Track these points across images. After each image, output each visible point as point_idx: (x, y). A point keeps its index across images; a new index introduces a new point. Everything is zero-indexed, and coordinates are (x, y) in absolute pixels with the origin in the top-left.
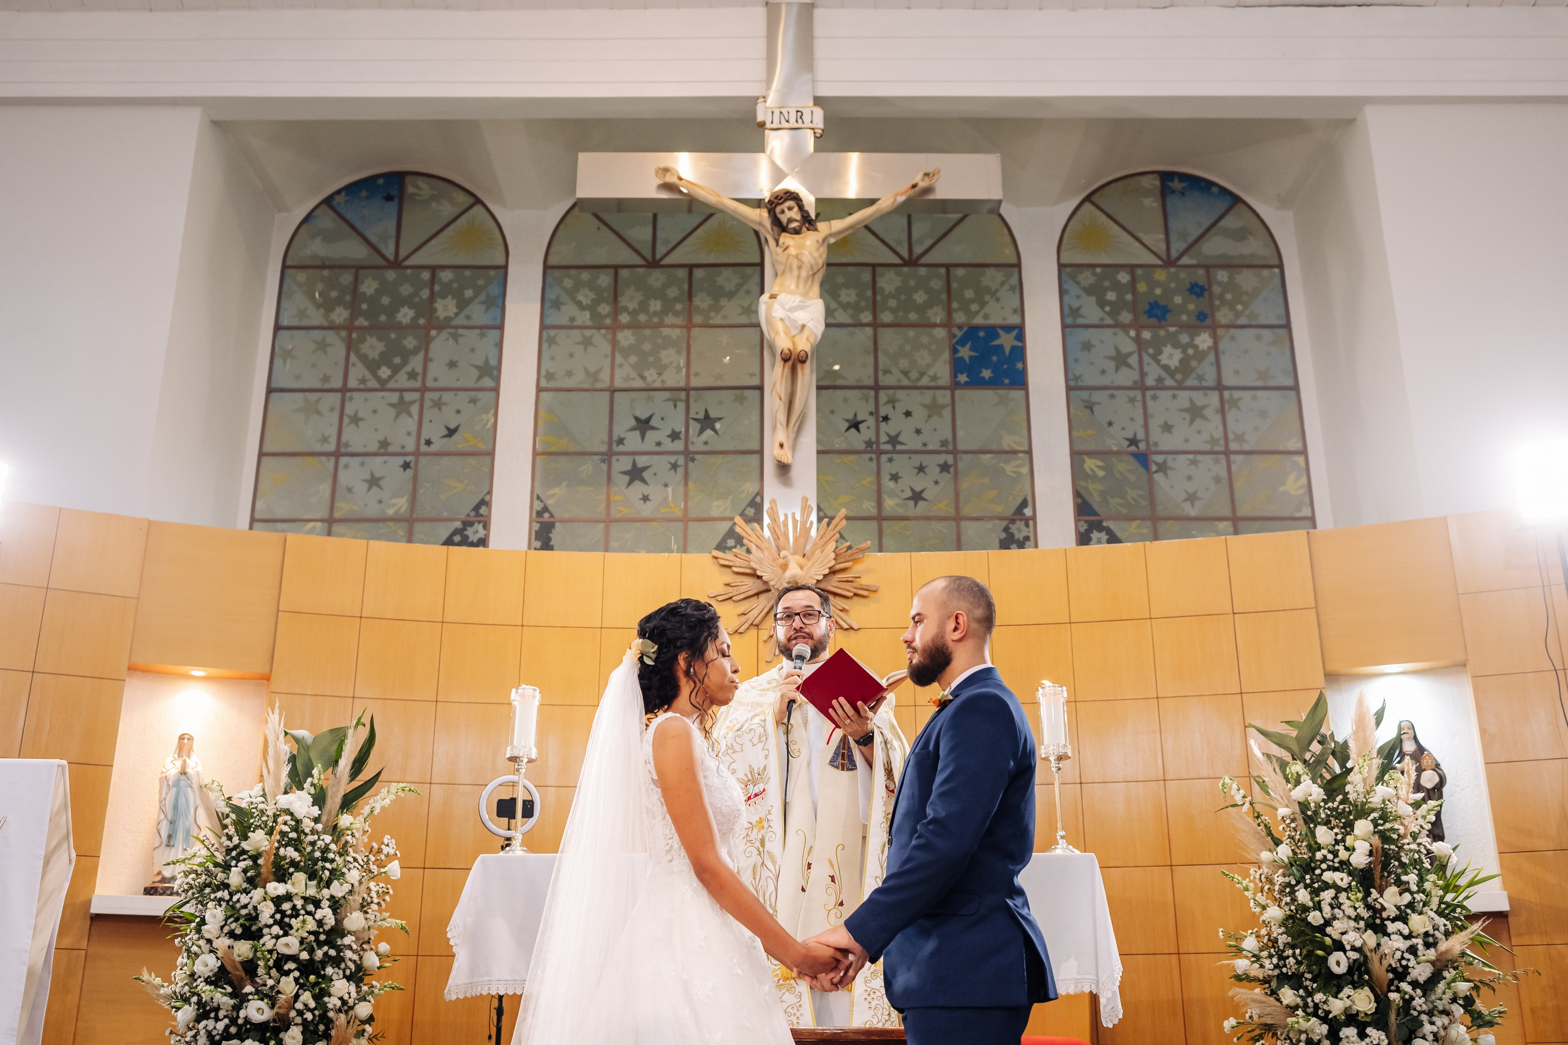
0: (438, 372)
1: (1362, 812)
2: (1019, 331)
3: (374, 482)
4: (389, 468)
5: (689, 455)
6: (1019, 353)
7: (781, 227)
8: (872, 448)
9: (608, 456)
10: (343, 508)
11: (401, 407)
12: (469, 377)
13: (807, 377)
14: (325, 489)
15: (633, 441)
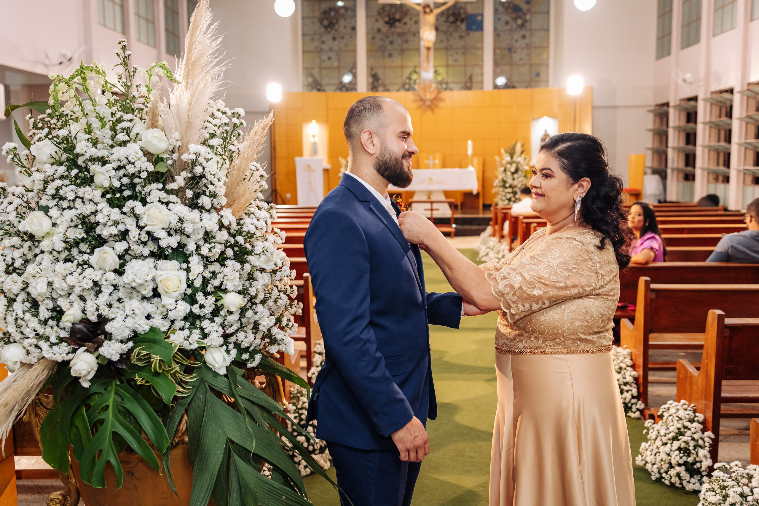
0: (342, 29)
1: (514, 162)
2: (482, 15)
3: (329, 58)
4: (332, 55)
5: (403, 51)
6: (482, 22)
7: (425, 13)
8: (447, 49)
9: (384, 51)
10: (324, 65)
11: (334, 39)
12: (349, 30)
13: (432, 52)
14: (318, 61)
15: (389, 47)
